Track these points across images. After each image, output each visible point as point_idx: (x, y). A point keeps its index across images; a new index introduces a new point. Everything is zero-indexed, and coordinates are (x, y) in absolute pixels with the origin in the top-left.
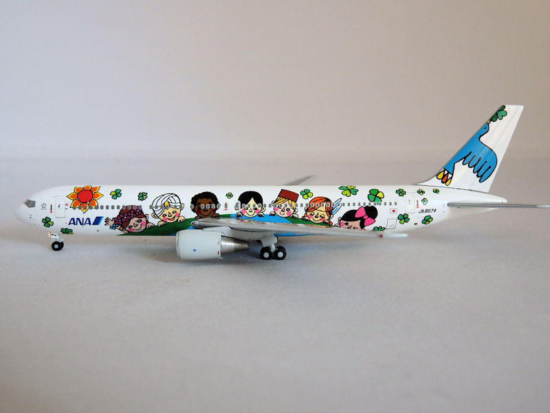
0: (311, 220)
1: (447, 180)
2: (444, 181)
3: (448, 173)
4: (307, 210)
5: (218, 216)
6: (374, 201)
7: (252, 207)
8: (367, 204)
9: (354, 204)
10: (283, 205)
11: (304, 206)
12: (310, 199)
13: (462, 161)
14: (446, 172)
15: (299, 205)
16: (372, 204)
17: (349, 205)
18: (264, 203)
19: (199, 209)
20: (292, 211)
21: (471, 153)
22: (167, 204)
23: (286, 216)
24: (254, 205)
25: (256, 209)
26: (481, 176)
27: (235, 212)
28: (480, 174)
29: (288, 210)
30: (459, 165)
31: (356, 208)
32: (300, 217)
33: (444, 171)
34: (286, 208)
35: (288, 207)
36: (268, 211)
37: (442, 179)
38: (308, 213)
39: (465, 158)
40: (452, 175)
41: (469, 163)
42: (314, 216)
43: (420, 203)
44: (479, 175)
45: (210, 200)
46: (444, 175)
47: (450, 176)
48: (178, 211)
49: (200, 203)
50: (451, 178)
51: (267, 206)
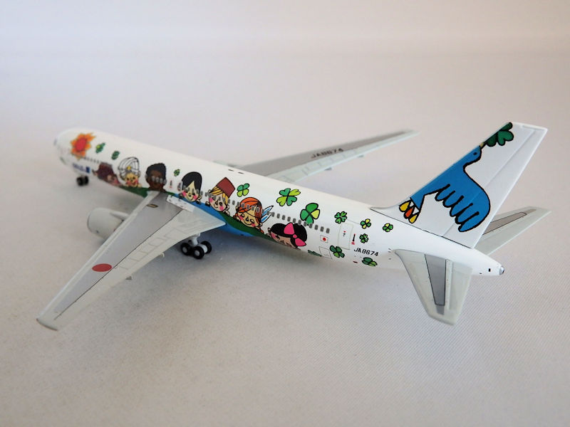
0: (243, 221)
1: (412, 216)
2: (408, 215)
3: (415, 206)
4: (238, 210)
5: (165, 192)
6: (305, 220)
7: (191, 192)
8: (297, 222)
9: (284, 218)
10: (217, 198)
11: (236, 204)
12: (243, 198)
13: (435, 194)
14: (412, 204)
15: (231, 202)
16: (302, 223)
17: (278, 216)
18: (201, 190)
19: (151, 180)
20: (224, 206)
21: (449, 185)
22: (129, 169)
23: (219, 209)
24: (193, 190)
25: (194, 194)
26: (462, 223)
27: (177, 192)
28: (461, 219)
29: (221, 204)
30: (430, 199)
31: (285, 222)
32: (232, 215)
33: (410, 201)
34: (219, 202)
35: (222, 201)
36: (204, 200)
37: (406, 212)
38: (239, 214)
39: (440, 191)
40: (420, 210)
41: (445, 200)
42: (244, 218)
43: (358, 240)
44: (459, 221)
45: (160, 174)
46: (409, 208)
47: (416, 211)
48: (136, 177)
49: (152, 175)
50: (418, 214)
51: (204, 194)
